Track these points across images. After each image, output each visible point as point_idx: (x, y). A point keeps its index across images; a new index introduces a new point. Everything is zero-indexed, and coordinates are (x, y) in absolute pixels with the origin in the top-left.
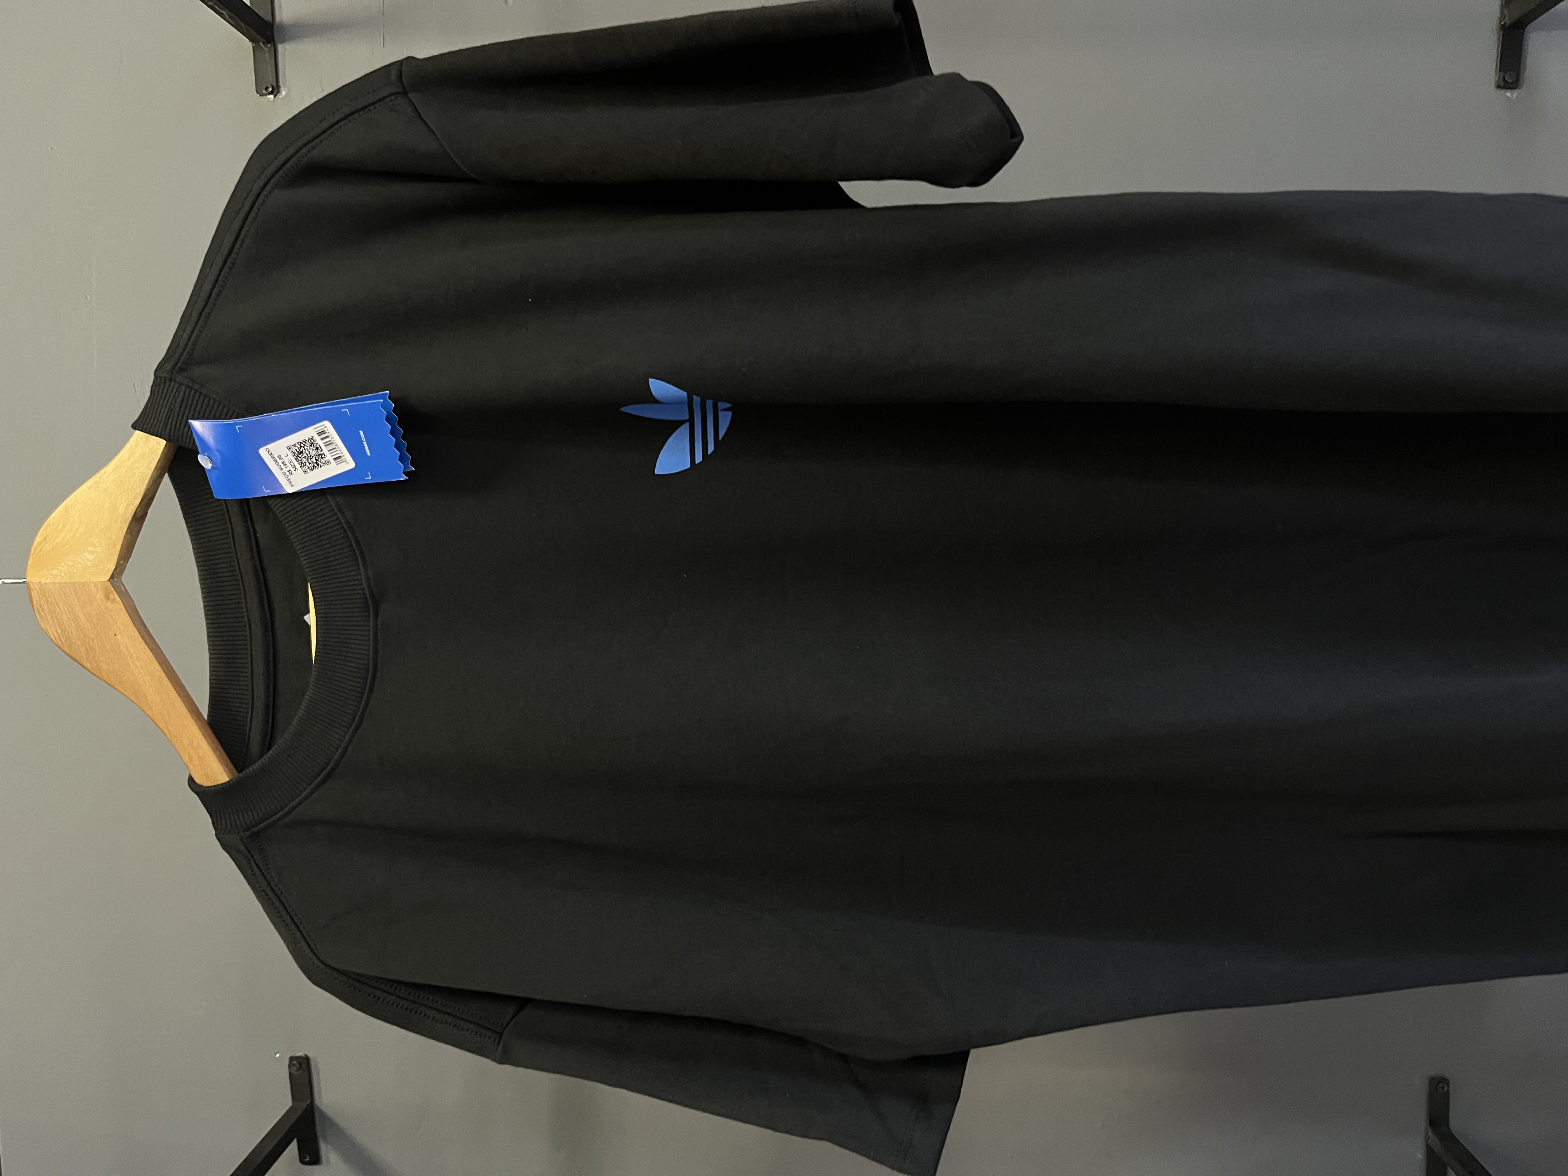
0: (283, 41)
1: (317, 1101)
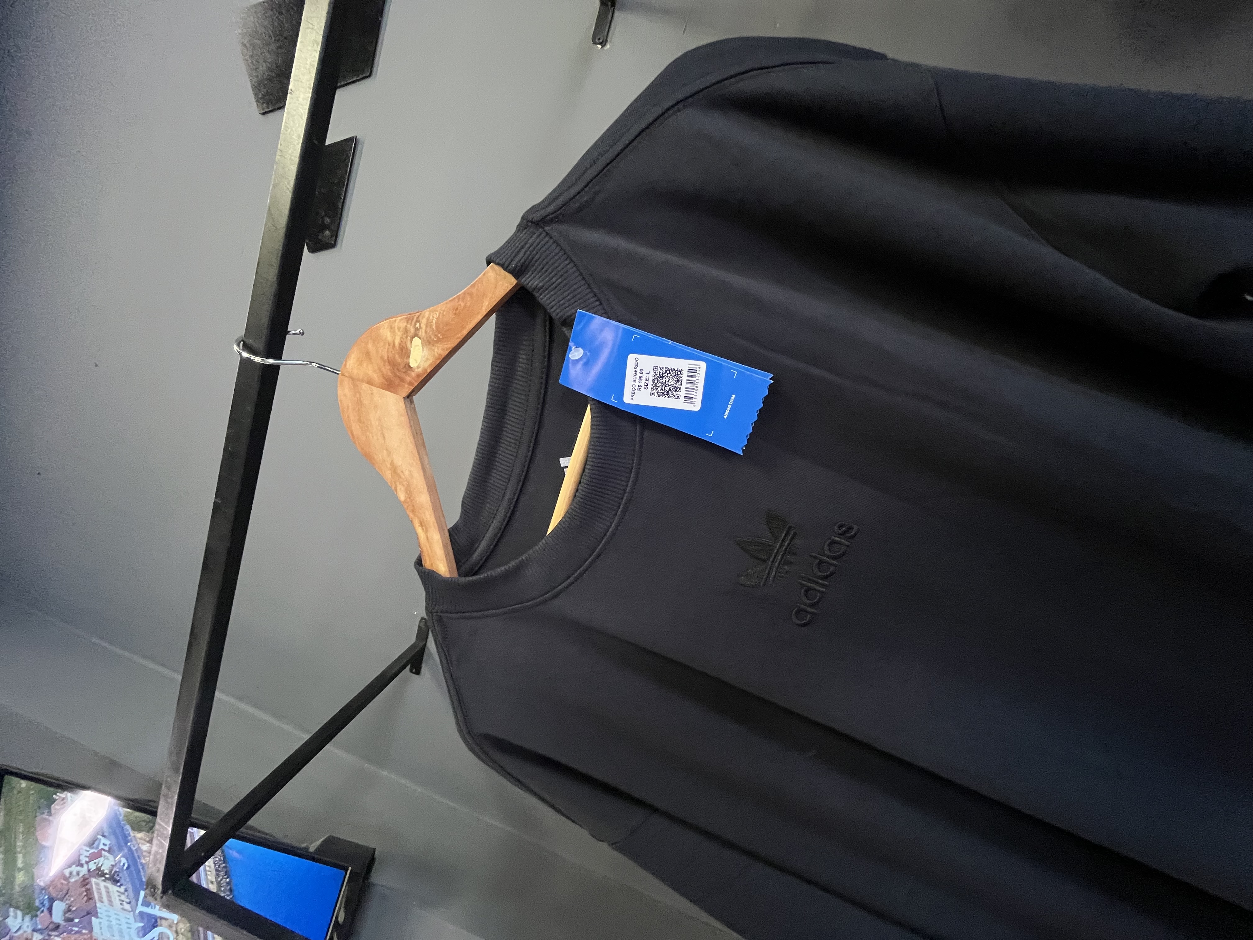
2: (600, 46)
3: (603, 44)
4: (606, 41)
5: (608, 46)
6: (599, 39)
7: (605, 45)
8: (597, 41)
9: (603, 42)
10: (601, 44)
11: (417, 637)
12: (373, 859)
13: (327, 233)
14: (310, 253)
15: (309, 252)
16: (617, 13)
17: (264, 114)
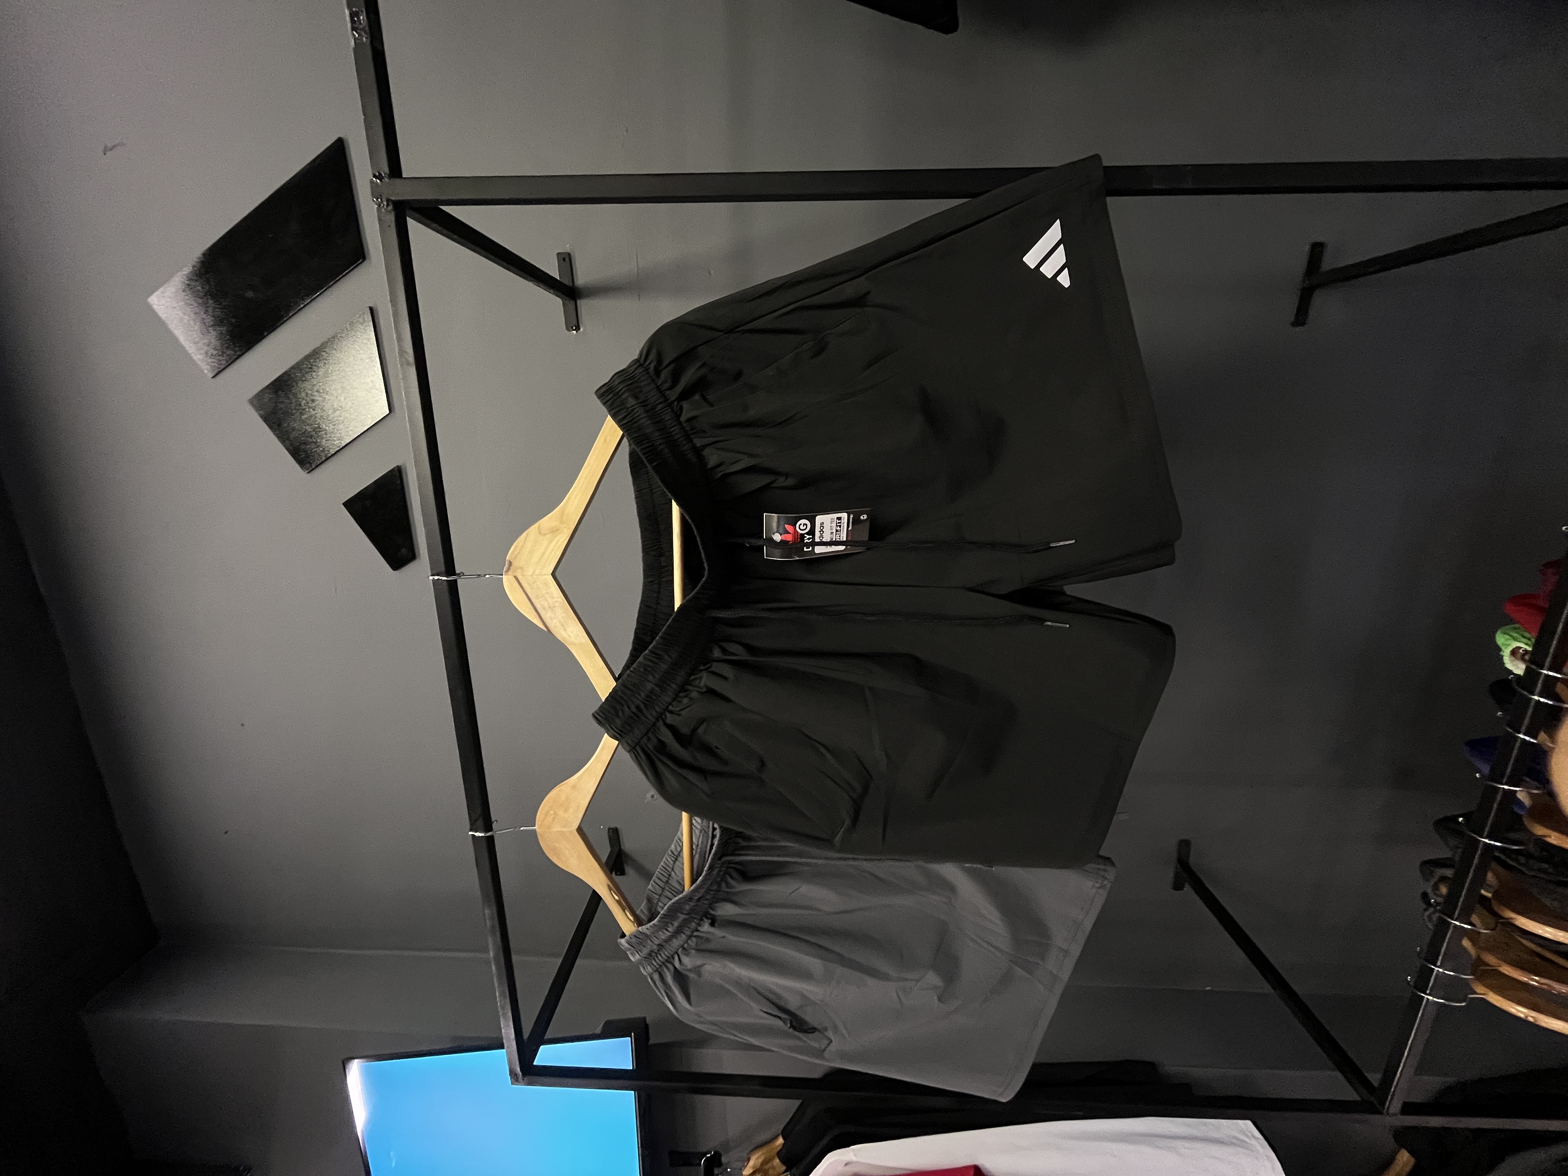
0: (580, 297)
1: (622, 847)
2: (575, 332)
3: (578, 328)
4: (579, 326)
5: (582, 329)
6: (572, 327)
7: (579, 329)
8: (570, 329)
9: (576, 326)
10: (574, 330)
11: (612, 845)
12: (646, 1026)
13: (404, 551)
14: (396, 573)
15: (394, 570)
16: (578, 302)
17: (308, 473)
